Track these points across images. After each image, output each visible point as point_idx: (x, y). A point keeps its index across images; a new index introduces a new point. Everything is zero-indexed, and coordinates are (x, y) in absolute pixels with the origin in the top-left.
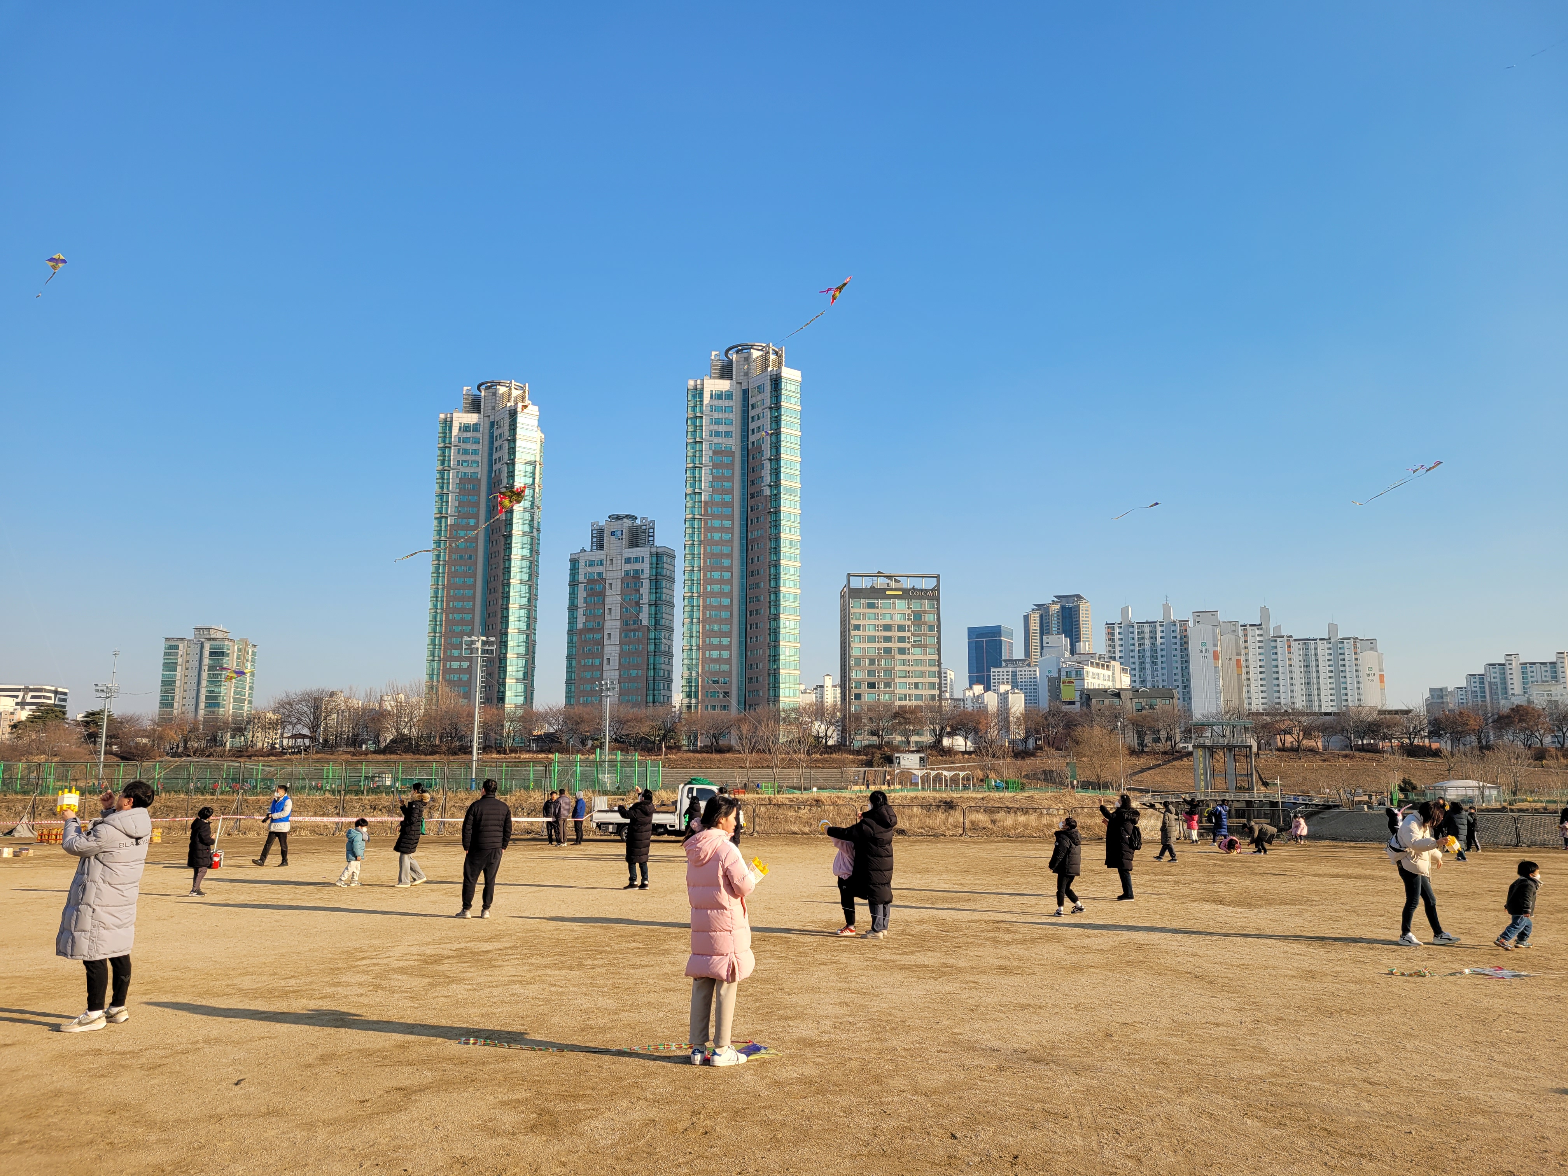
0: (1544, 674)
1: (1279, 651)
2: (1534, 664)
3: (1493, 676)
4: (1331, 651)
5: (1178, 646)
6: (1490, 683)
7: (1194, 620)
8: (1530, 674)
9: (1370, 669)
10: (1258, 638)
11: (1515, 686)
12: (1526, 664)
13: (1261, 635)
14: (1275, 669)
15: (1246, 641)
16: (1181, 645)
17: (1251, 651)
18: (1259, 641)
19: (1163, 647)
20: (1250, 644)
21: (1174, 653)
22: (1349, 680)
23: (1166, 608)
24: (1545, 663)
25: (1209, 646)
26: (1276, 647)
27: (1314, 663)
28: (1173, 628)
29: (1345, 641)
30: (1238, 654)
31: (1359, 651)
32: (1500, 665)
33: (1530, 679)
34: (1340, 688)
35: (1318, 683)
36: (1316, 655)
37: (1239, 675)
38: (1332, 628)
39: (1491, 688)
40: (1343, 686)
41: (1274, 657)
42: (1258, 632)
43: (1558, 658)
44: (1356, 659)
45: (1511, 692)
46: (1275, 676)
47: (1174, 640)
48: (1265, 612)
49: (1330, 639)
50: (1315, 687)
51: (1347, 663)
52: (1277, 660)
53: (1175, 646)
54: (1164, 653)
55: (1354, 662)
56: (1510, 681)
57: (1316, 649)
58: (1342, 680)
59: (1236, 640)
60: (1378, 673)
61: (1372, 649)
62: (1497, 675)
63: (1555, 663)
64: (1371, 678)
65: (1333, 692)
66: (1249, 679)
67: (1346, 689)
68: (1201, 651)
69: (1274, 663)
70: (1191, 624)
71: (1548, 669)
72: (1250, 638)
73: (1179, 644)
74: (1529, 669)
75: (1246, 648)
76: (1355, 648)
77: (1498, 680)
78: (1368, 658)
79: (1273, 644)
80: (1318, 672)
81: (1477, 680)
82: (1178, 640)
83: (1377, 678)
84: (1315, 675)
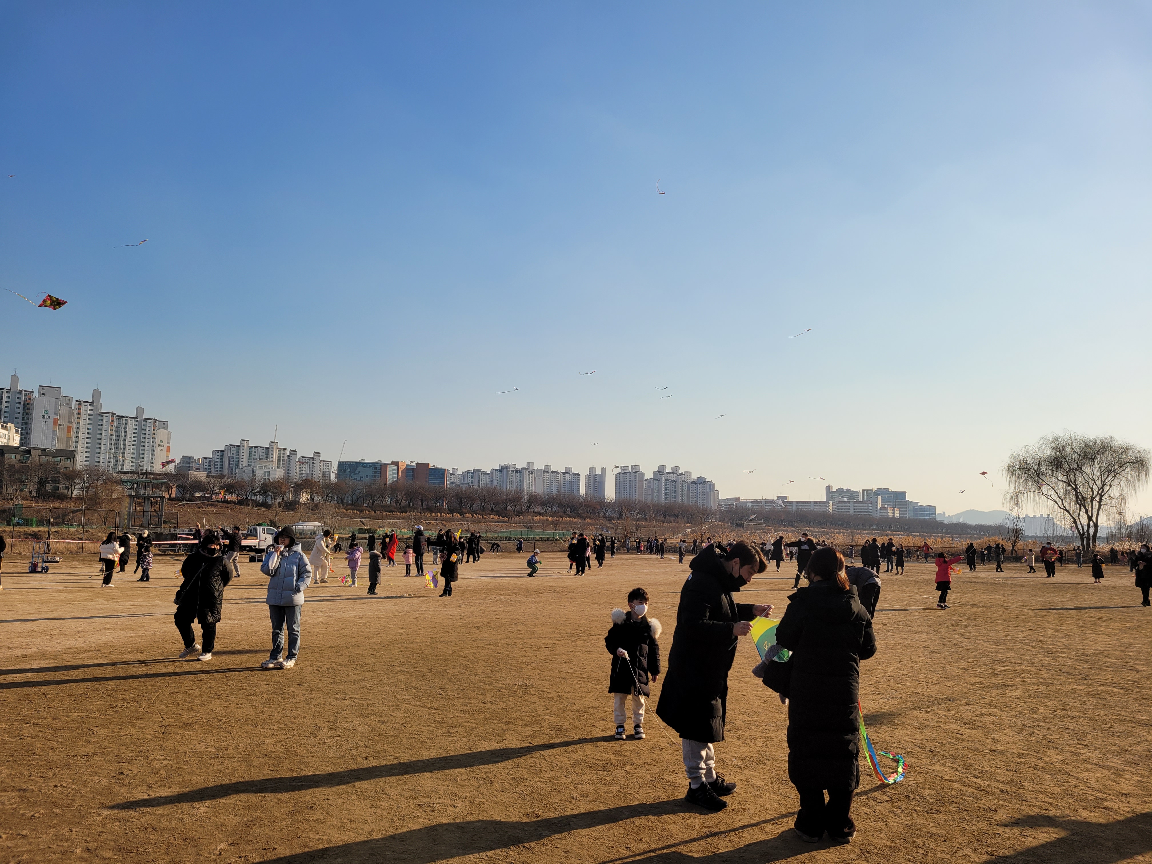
0: (261, 454)
1: (104, 423)
2: (257, 447)
3: (232, 453)
4: (136, 427)
5: (21, 411)
6: (229, 457)
7: (39, 392)
8: (253, 454)
9: (161, 442)
10: (89, 412)
11: (244, 460)
12: (252, 447)
13: (92, 410)
14: (99, 436)
15: (79, 414)
16: (24, 410)
17: (82, 421)
18: (90, 415)
19: (7, 410)
20: (82, 416)
21: (17, 415)
22: (146, 448)
23: (15, 379)
24: (263, 447)
25: (51, 414)
26: (102, 420)
27: (123, 434)
28: (18, 396)
29: (148, 421)
30: (69, 422)
31: (157, 428)
32: (237, 446)
33: (253, 457)
34: (139, 454)
35: (124, 449)
36: (125, 428)
37: (68, 438)
38: (140, 410)
39: (229, 460)
40: (141, 452)
41: (100, 427)
42: (89, 408)
43: (270, 445)
44: (154, 434)
45: (241, 463)
46: (99, 441)
47: (18, 406)
48: (97, 393)
49: (137, 418)
50: (122, 451)
51: (147, 436)
52: (101, 430)
53: (18, 411)
54: (6, 415)
55: (152, 436)
56: (242, 457)
57: (126, 424)
58: (142, 448)
59: (70, 411)
60: (166, 445)
61: (164, 428)
62: (235, 452)
63: (268, 448)
64: (161, 448)
65: (134, 456)
66: (77, 442)
67: (143, 454)
68: (43, 417)
69: (99, 432)
70: (36, 394)
71: (264, 451)
72: (83, 412)
73: (21, 409)
74: (254, 450)
75: (78, 418)
76: (154, 426)
77: (234, 456)
78: (161, 434)
79: (100, 418)
80: (125, 440)
81: (219, 454)
82: (21, 406)
83: (165, 448)
84: (122, 442)
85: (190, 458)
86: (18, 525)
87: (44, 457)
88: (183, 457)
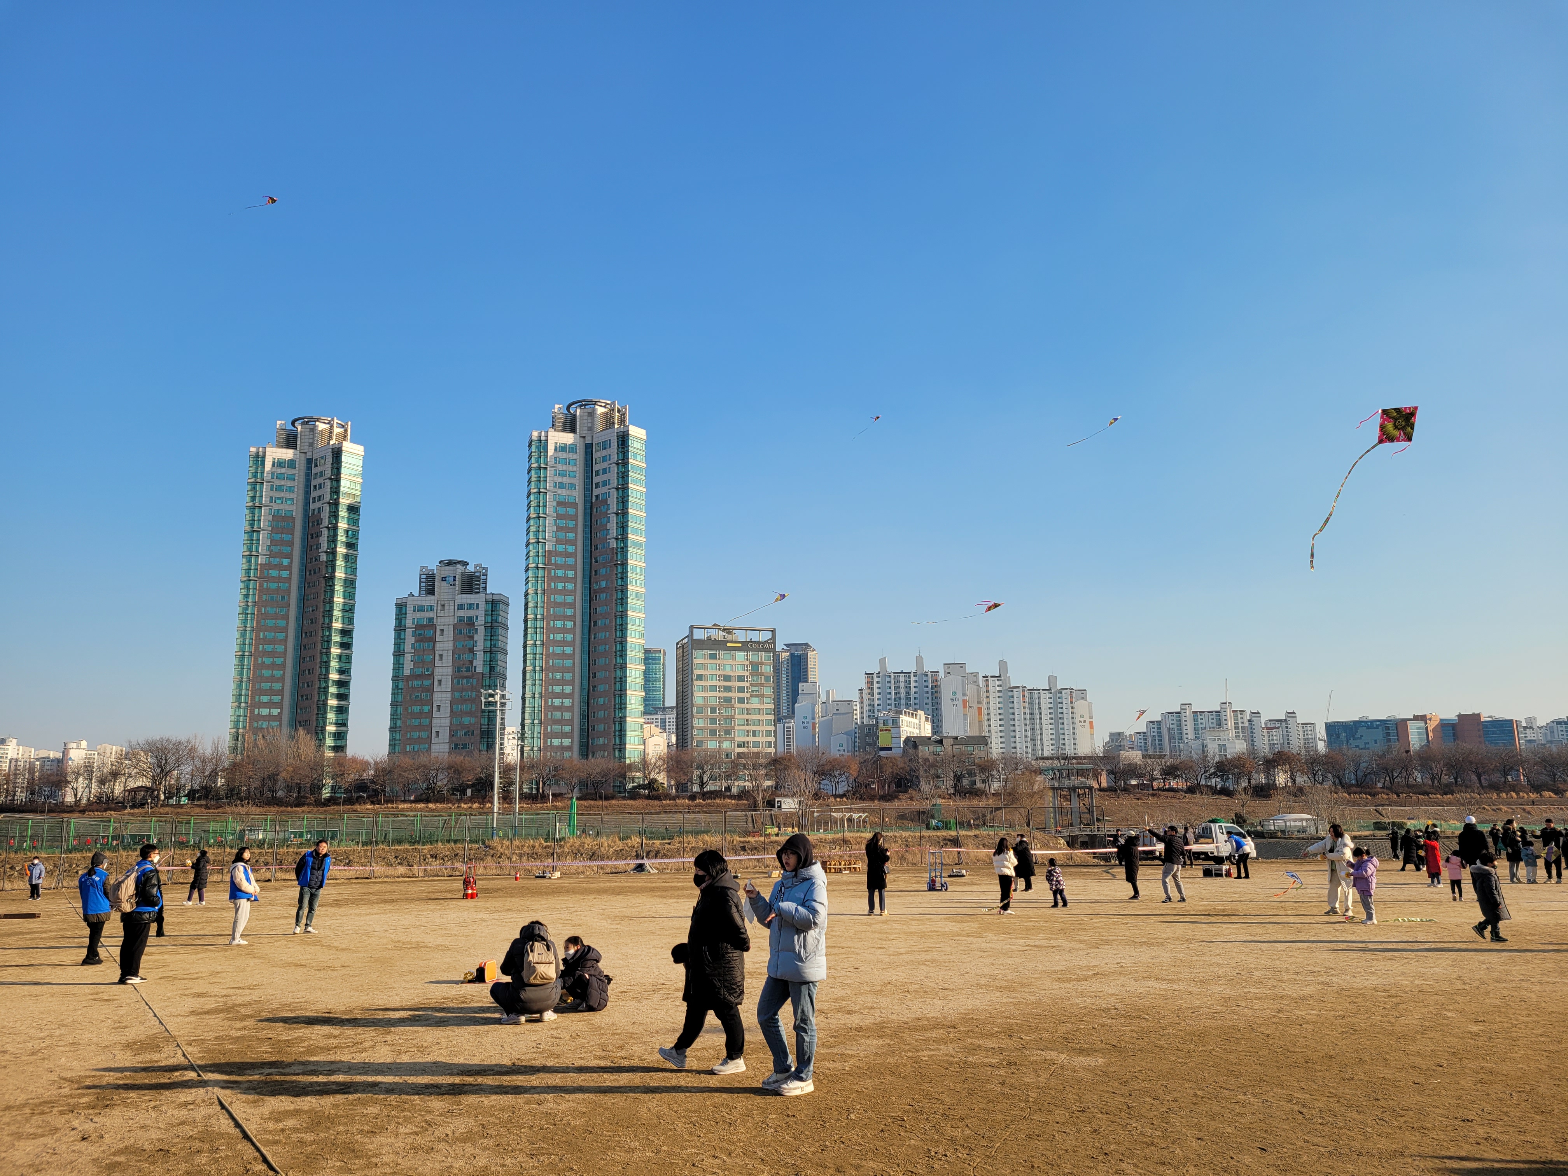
0: (1211, 721)
1: (1016, 700)
2: (1203, 712)
3: (1171, 723)
4: (1051, 701)
5: (929, 695)
6: (1169, 729)
7: (945, 672)
8: (1200, 721)
9: (1082, 716)
10: (998, 688)
11: (1189, 732)
12: (1196, 712)
13: (1000, 686)
14: (1012, 717)
15: (987, 691)
16: (932, 694)
17: (991, 699)
18: (999, 691)
19: (916, 695)
20: (991, 694)
21: (926, 701)
22: (1066, 726)
23: (919, 660)
24: (1212, 712)
25: (959, 695)
26: (1013, 697)
27: (1037, 711)
28: (925, 678)
29: (1064, 692)
30: (979, 703)
31: (1074, 700)
32: (1177, 713)
33: (1200, 726)
34: (1058, 734)
35: (1041, 729)
36: (1039, 703)
37: (980, 722)
38: (1052, 679)
39: (1169, 734)
40: (1061, 731)
41: (1011, 705)
42: (998, 683)
43: (1221, 708)
44: (1072, 708)
45: (1185, 736)
46: (1012, 722)
47: (926, 690)
48: (1003, 665)
49: (1050, 689)
50: (1039, 732)
51: (1065, 711)
52: (1013, 708)
53: (926, 695)
54: (917, 701)
55: (1071, 710)
56: (1185, 727)
57: (1039, 698)
58: (1061, 726)
59: (978, 690)
60: (1088, 720)
61: (1083, 698)
62: (1175, 722)
63: (1219, 712)
64: (1082, 724)
65: (1053, 737)
66: (990, 726)
67: (1064, 734)
68: (952, 700)
69: (1011, 711)
70: (941, 674)
71: (1214, 717)
72: (991, 689)
73: (930, 693)
74: (1199, 717)
75: (988, 697)
76: (1071, 697)
77: (1175, 726)
78: (1080, 706)
79: (1010, 694)
80: (1041, 719)
81: (1155, 726)
82: (929, 689)
83: (1087, 725)
84: (1038, 722)
85: (1119, 734)
86: (937, 828)
87: (956, 747)
88: (1111, 734)
